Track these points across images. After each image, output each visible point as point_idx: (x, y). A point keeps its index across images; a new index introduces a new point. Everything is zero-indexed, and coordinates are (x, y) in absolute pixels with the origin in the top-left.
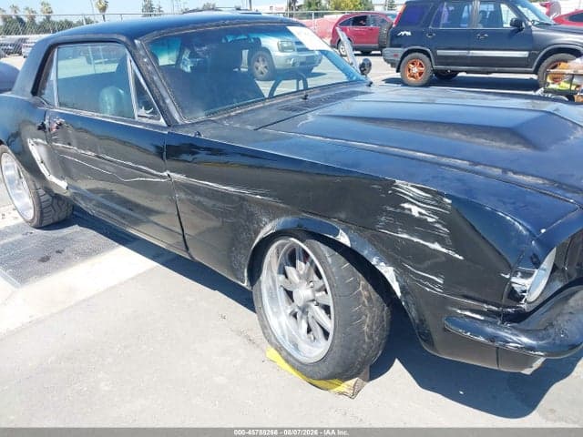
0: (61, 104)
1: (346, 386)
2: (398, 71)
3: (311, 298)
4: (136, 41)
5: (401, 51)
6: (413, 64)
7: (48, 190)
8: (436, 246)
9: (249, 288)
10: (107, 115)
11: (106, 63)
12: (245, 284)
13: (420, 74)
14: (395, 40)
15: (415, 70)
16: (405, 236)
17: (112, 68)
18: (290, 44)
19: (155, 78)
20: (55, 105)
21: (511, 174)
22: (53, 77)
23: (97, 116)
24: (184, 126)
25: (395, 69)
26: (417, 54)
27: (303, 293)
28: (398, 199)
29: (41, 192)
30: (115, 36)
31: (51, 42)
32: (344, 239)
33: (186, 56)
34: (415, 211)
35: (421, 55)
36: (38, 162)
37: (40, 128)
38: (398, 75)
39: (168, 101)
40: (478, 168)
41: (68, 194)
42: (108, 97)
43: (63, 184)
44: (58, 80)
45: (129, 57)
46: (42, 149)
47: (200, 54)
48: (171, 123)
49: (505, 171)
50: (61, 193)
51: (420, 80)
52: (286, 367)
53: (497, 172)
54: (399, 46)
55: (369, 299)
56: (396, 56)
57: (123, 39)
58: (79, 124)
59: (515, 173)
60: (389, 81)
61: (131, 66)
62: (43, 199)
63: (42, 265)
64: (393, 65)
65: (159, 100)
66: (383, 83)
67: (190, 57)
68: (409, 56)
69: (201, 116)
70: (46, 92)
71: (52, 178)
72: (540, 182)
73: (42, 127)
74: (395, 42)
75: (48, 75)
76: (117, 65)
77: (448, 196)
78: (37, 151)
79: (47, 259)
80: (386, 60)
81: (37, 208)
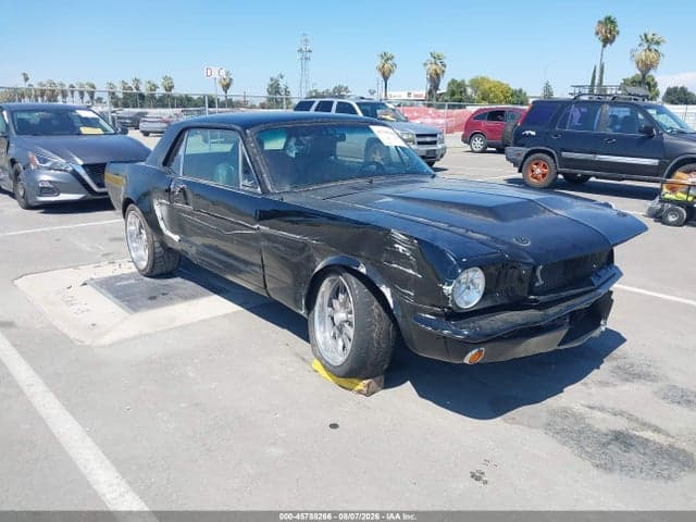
0: (184, 174)
1: (362, 385)
2: (520, 171)
3: (345, 319)
4: (248, 131)
5: (524, 150)
6: (536, 164)
7: (163, 244)
8: (411, 271)
9: (305, 316)
10: (220, 183)
11: (222, 142)
12: (302, 312)
13: (544, 175)
14: (519, 139)
15: (538, 171)
16: (395, 266)
17: (227, 148)
18: (410, 136)
19: (258, 158)
20: (180, 174)
21: (470, 233)
22: (181, 152)
23: (212, 184)
24: (272, 194)
25: (517, 169)
26: (540, 155)
27: (341, 316)
28: (392, 242)
29: (157, 244)
30: (234, 126)
31: (184, 126)
32: (363, 270)
33: (292, 143)
34: (401, 249)
35: (545, 156)
36: (159, 219)
37: (166, 191)
38: (520, 176)
39: (265, 175)
40: (452, 228)
41: (179, 248)
42: (222, 171)
43: (176, 238)
44: (185, 156)
45: (241, 142)
46: (164, 208)
47: (304, 142)
48: (265, 191)
49: (467, 231)
50: (174, 247)
51: (544, 182)
52: (324, 374)
53: (462, 231)
54: (522, 145)
55: (380, 316)
56: (519, 155)
57: (238, 128)
58: (197, 191)
59: (473, 232)
60: (511, 181)
61: (241, 148)
62: (157, 251)
63: (149, 302)
64: (515, 165)
65: (259, 175)
66: (505, 183)
67: (296, 144)
68: (533, 157)
69: (287, 188)
70: (173, 164)
71: (168, 233)
72: (485, 237)
73: (168, 190)
74: (520, 142)
75: (177, 150)
76: (231, 146)
77: (416, 239)
78: (160, 210)
79: (154, 298)
80: (508, 159)
81: (152, 258)
